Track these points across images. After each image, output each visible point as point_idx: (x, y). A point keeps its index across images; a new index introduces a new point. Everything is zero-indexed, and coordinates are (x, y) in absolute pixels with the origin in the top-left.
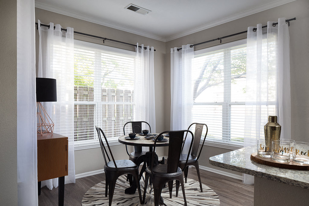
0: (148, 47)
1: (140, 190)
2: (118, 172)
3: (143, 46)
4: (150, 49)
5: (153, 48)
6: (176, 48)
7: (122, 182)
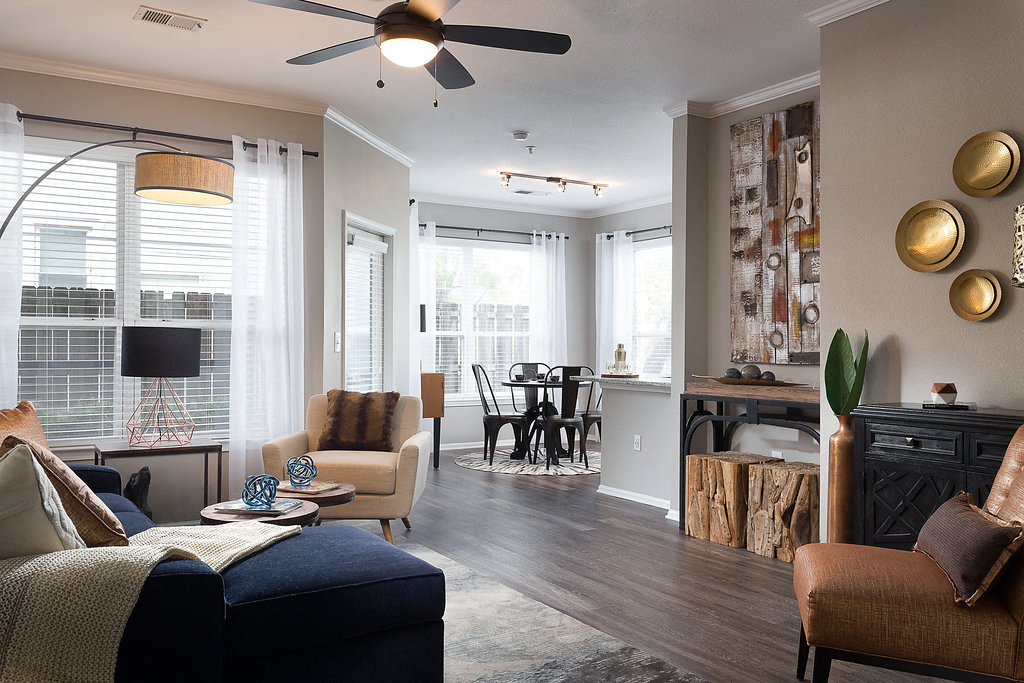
0: (554, 235)
1: (530, 455)
2: (501, 421)
3: (544, 233)
4: (558, 237)
5: (562, 236)
6: (604, 235)
7: (506, 439)
